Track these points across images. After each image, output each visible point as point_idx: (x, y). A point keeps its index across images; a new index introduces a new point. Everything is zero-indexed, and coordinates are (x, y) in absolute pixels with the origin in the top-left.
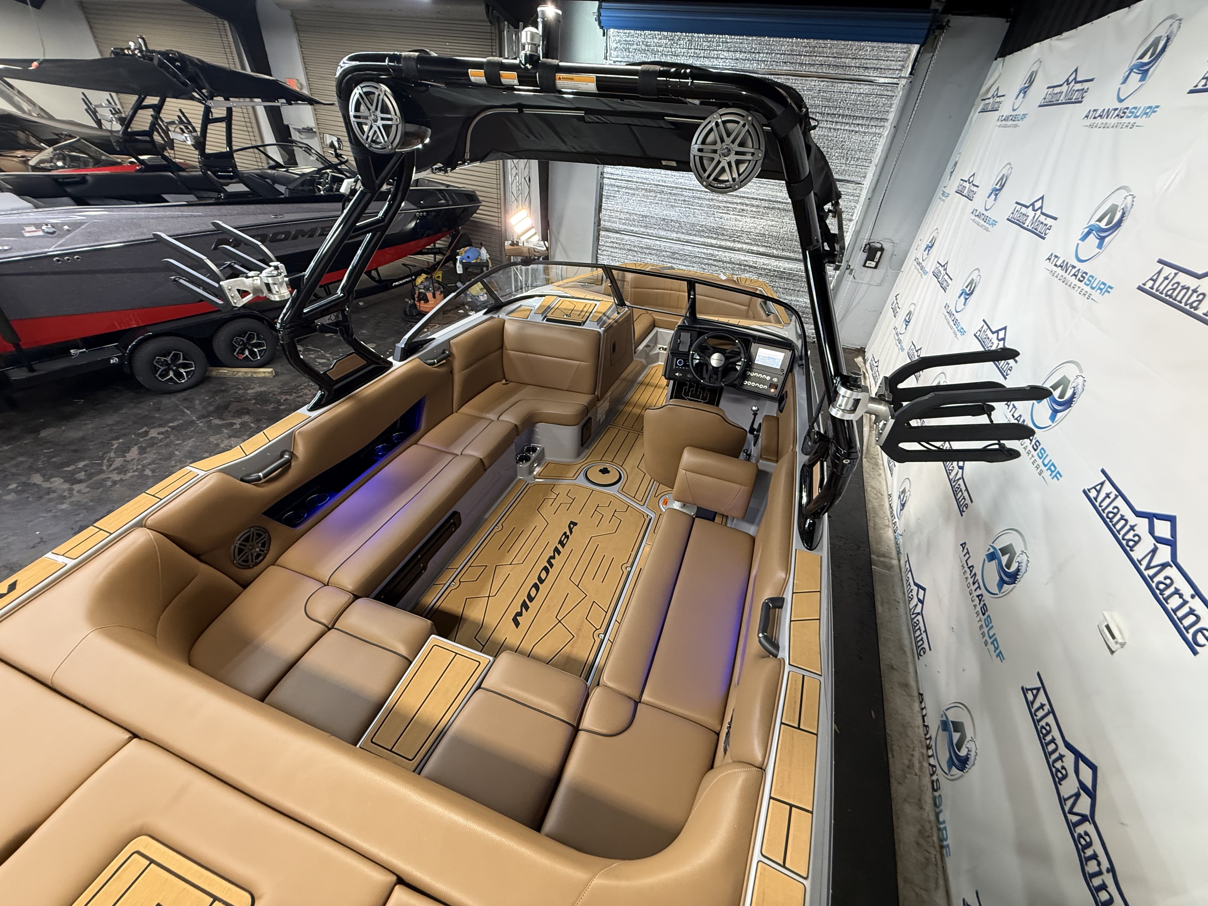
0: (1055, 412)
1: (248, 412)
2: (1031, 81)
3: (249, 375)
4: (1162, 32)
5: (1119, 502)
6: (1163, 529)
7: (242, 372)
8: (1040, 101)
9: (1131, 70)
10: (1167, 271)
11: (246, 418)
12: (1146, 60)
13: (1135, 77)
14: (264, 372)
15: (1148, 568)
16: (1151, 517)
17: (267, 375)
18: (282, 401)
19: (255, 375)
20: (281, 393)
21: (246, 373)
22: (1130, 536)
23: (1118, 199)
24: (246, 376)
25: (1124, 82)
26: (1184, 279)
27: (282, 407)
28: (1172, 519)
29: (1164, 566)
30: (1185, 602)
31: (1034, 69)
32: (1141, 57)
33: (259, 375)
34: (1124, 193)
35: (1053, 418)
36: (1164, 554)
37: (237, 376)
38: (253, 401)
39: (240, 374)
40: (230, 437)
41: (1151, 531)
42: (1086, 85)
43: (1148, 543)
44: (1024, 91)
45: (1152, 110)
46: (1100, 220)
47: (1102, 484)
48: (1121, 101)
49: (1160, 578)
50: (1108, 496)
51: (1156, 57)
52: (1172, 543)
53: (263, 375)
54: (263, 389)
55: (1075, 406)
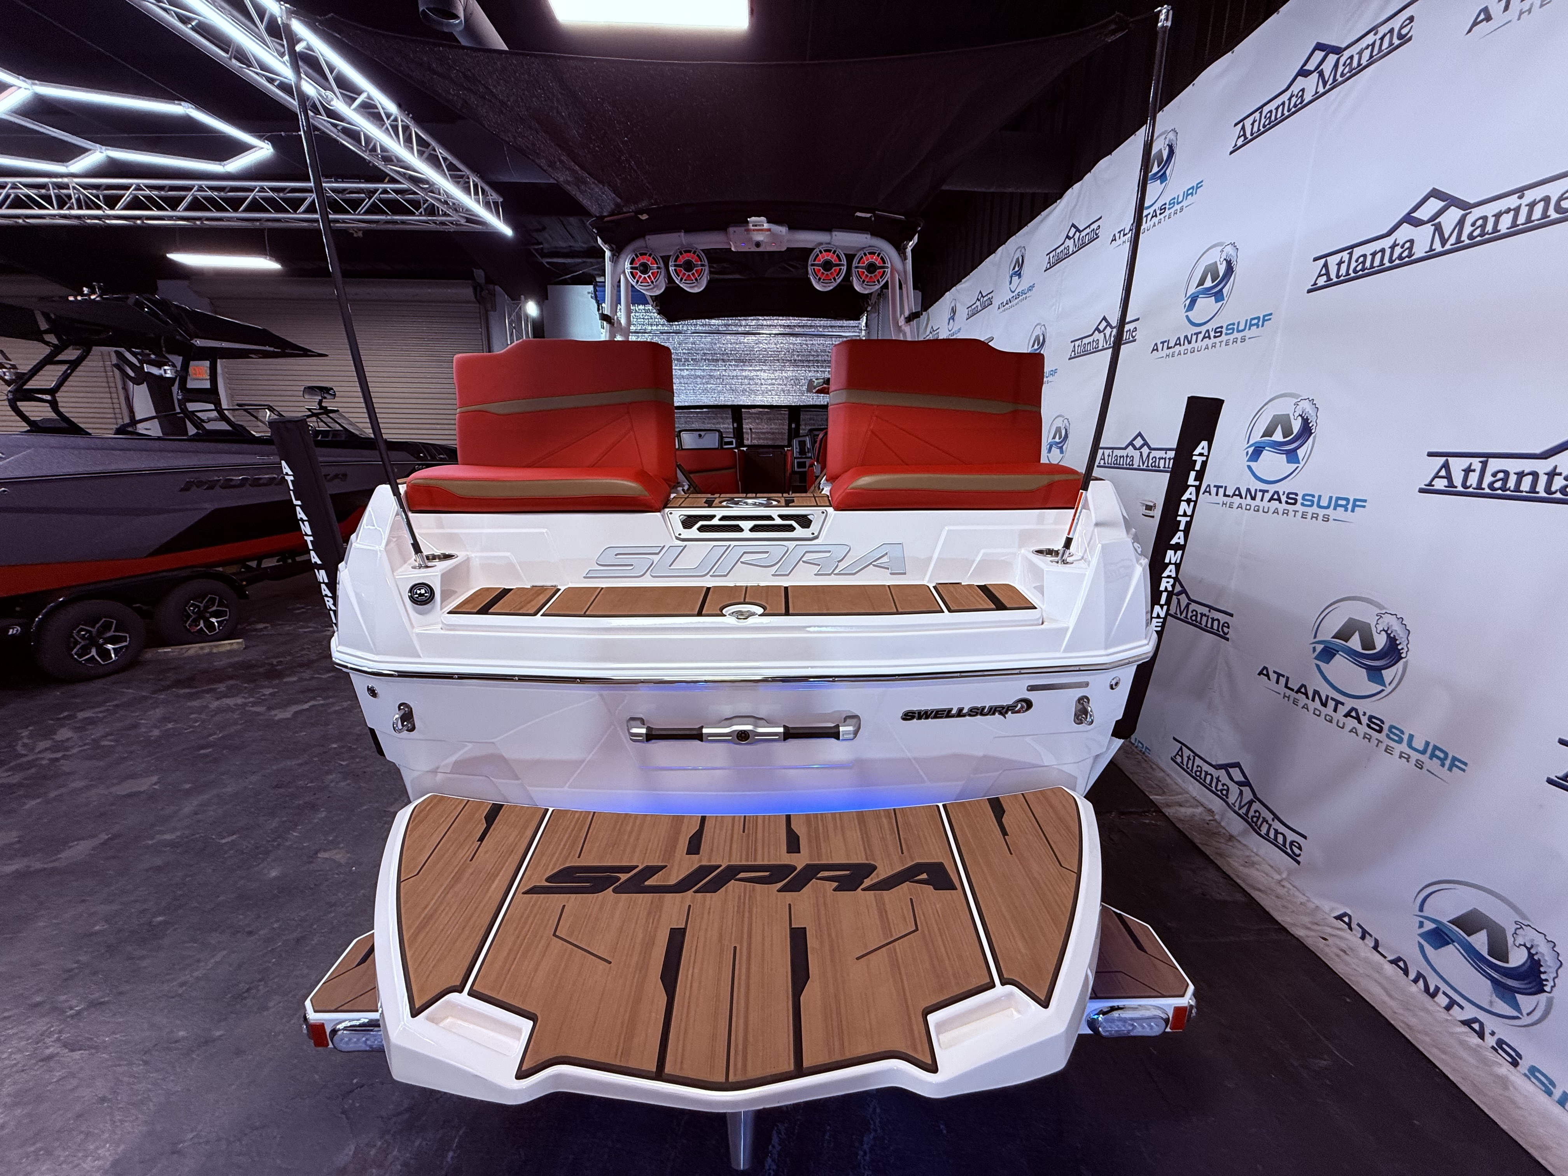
0: (1061, 448)
1: (231, 678)
2: (954, 311)
3: (207, 651)
4: (1018, 255)
5: (1116, 452)
6: (1139, 442)
7: (194, 649)
8: (966, 317)
9: (1011, 277)
10: (1077, 343)
11: (231, 682)
12: (1017, 269)
13: (1016, 279)
14: (232, 644)
15: (1143, 464)
16: (1131, 444)
17: (235, 647)
18: (275, 663)
19: (215, 651)
20: (267, 658)
21: (202, 648)
22: (1129, 460)
23: (1038, 331)
24: (201, 652)
25: (1011, 283)
26: (1086, 341)
27: (279, 667)
28: (1140, 434)
29: (1148, 456)
30: (1165, 459)
31: (953, 304)
32: (1014, 268)
33: (222, 649)
34: (1039, 327)
35: (1062, 452)
36: (1145, 450)
37: (186, 655)
38: (230, 670)
39: (191, 652)
40: (218, 699)
41: (1135, 448)
42: (990, 296)
43: (1137, 454)
44: (953, 318)
45: (1031, 288)
46: (1033, 346)
47: (1103, 454)
48: (1013, 292)
49: (1151, 461)
50: (1109, 456)
51: (1021, 266)
52: (1146, 444)
53: (228, 648)
54: (236, 659)
55: (1070, 436)
